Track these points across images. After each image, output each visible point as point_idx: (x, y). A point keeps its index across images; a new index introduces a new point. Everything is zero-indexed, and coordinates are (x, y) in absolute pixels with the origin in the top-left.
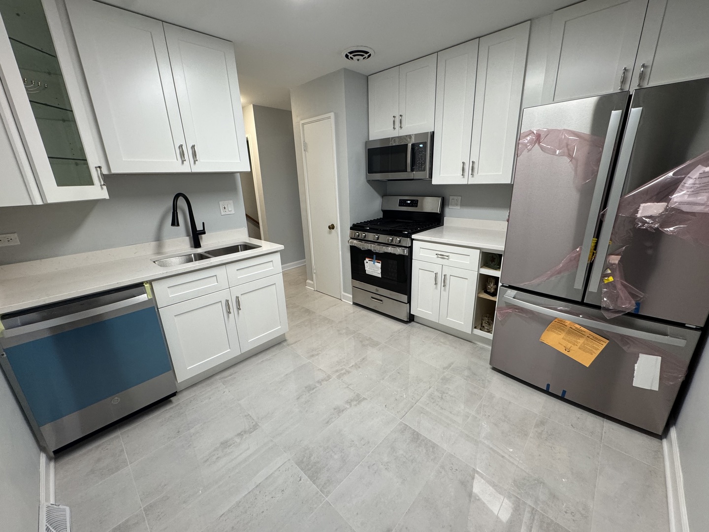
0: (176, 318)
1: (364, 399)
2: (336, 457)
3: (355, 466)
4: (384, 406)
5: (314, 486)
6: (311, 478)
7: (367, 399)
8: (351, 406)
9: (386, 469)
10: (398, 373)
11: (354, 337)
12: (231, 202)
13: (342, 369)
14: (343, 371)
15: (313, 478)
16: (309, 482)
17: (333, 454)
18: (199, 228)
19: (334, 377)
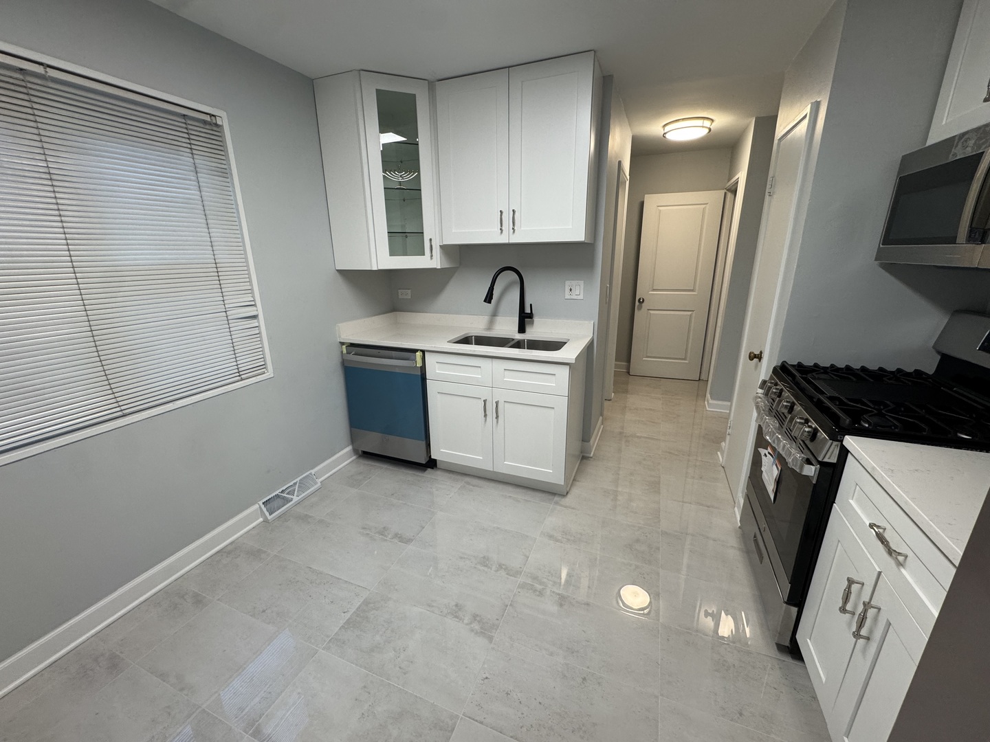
0: (439, 395)
1: (490, 639)
2: (378, 638)
3: (365, 668)
4: (484, 676)
5: (337, 629)
6: (348, 622)
7: (491, 642)
8: (467, 624)
9: (363, 714)
10: (584, 679)
11: (637, 567)
12: (582, 283)
13: (541, 583)
14: (539, 587)
15: (349, 624)
16: (342, 622)
17: (381, 633)
18: (528, 310)
19: (521, 579)
